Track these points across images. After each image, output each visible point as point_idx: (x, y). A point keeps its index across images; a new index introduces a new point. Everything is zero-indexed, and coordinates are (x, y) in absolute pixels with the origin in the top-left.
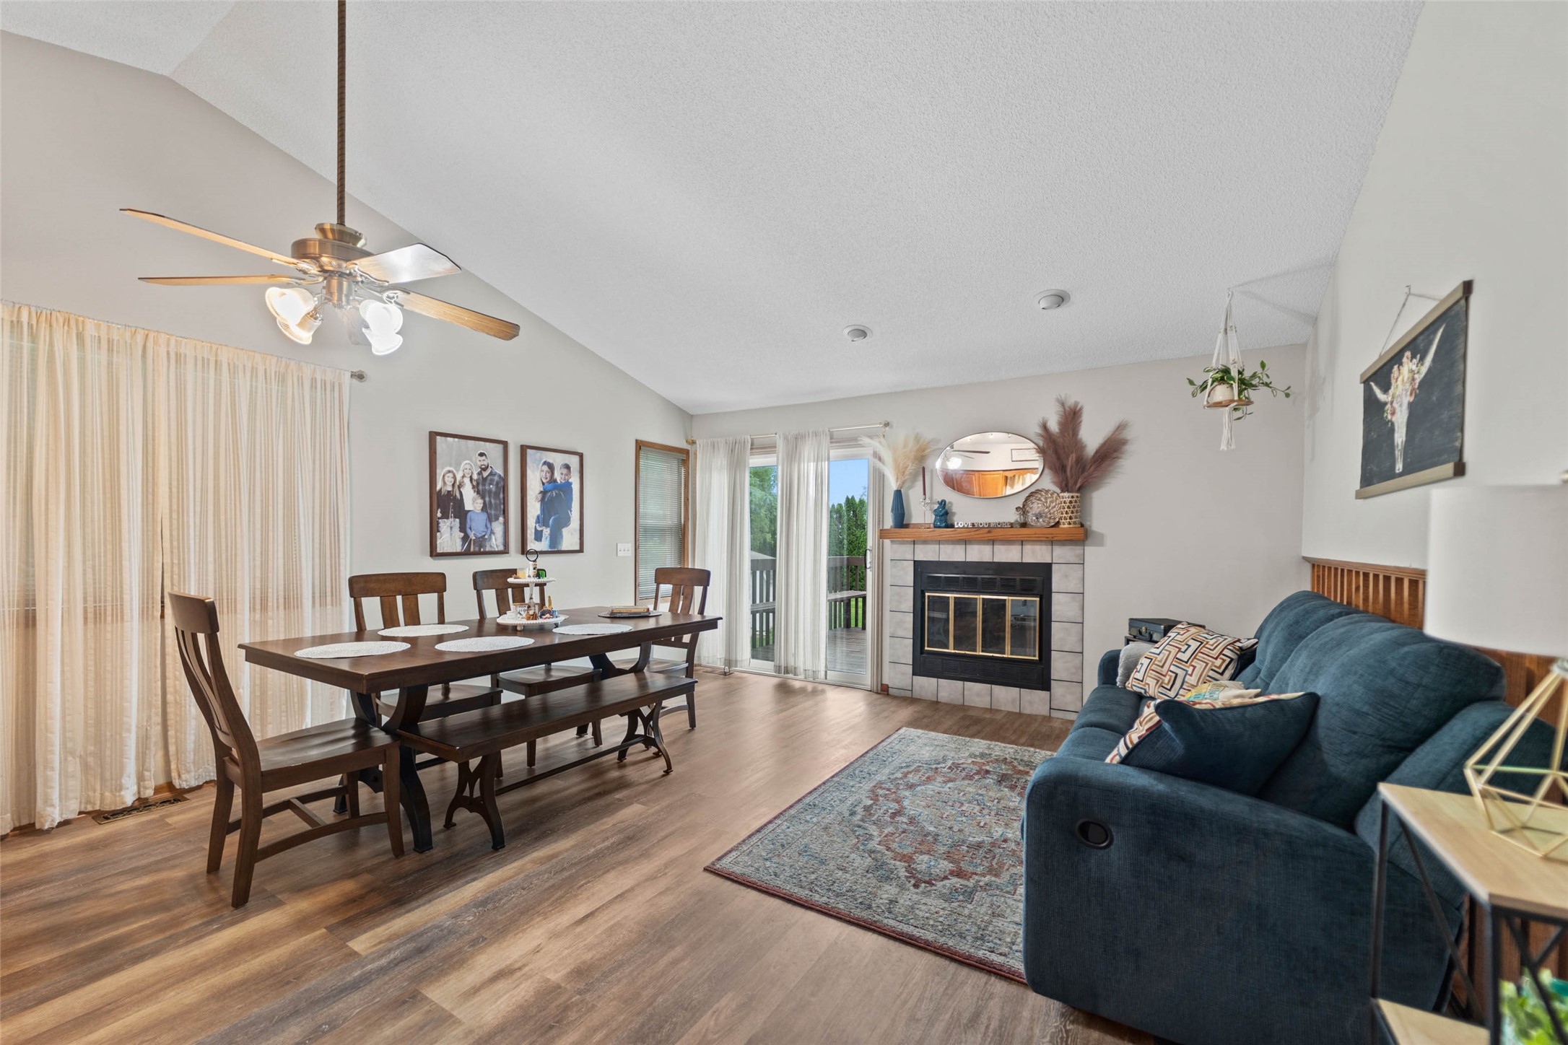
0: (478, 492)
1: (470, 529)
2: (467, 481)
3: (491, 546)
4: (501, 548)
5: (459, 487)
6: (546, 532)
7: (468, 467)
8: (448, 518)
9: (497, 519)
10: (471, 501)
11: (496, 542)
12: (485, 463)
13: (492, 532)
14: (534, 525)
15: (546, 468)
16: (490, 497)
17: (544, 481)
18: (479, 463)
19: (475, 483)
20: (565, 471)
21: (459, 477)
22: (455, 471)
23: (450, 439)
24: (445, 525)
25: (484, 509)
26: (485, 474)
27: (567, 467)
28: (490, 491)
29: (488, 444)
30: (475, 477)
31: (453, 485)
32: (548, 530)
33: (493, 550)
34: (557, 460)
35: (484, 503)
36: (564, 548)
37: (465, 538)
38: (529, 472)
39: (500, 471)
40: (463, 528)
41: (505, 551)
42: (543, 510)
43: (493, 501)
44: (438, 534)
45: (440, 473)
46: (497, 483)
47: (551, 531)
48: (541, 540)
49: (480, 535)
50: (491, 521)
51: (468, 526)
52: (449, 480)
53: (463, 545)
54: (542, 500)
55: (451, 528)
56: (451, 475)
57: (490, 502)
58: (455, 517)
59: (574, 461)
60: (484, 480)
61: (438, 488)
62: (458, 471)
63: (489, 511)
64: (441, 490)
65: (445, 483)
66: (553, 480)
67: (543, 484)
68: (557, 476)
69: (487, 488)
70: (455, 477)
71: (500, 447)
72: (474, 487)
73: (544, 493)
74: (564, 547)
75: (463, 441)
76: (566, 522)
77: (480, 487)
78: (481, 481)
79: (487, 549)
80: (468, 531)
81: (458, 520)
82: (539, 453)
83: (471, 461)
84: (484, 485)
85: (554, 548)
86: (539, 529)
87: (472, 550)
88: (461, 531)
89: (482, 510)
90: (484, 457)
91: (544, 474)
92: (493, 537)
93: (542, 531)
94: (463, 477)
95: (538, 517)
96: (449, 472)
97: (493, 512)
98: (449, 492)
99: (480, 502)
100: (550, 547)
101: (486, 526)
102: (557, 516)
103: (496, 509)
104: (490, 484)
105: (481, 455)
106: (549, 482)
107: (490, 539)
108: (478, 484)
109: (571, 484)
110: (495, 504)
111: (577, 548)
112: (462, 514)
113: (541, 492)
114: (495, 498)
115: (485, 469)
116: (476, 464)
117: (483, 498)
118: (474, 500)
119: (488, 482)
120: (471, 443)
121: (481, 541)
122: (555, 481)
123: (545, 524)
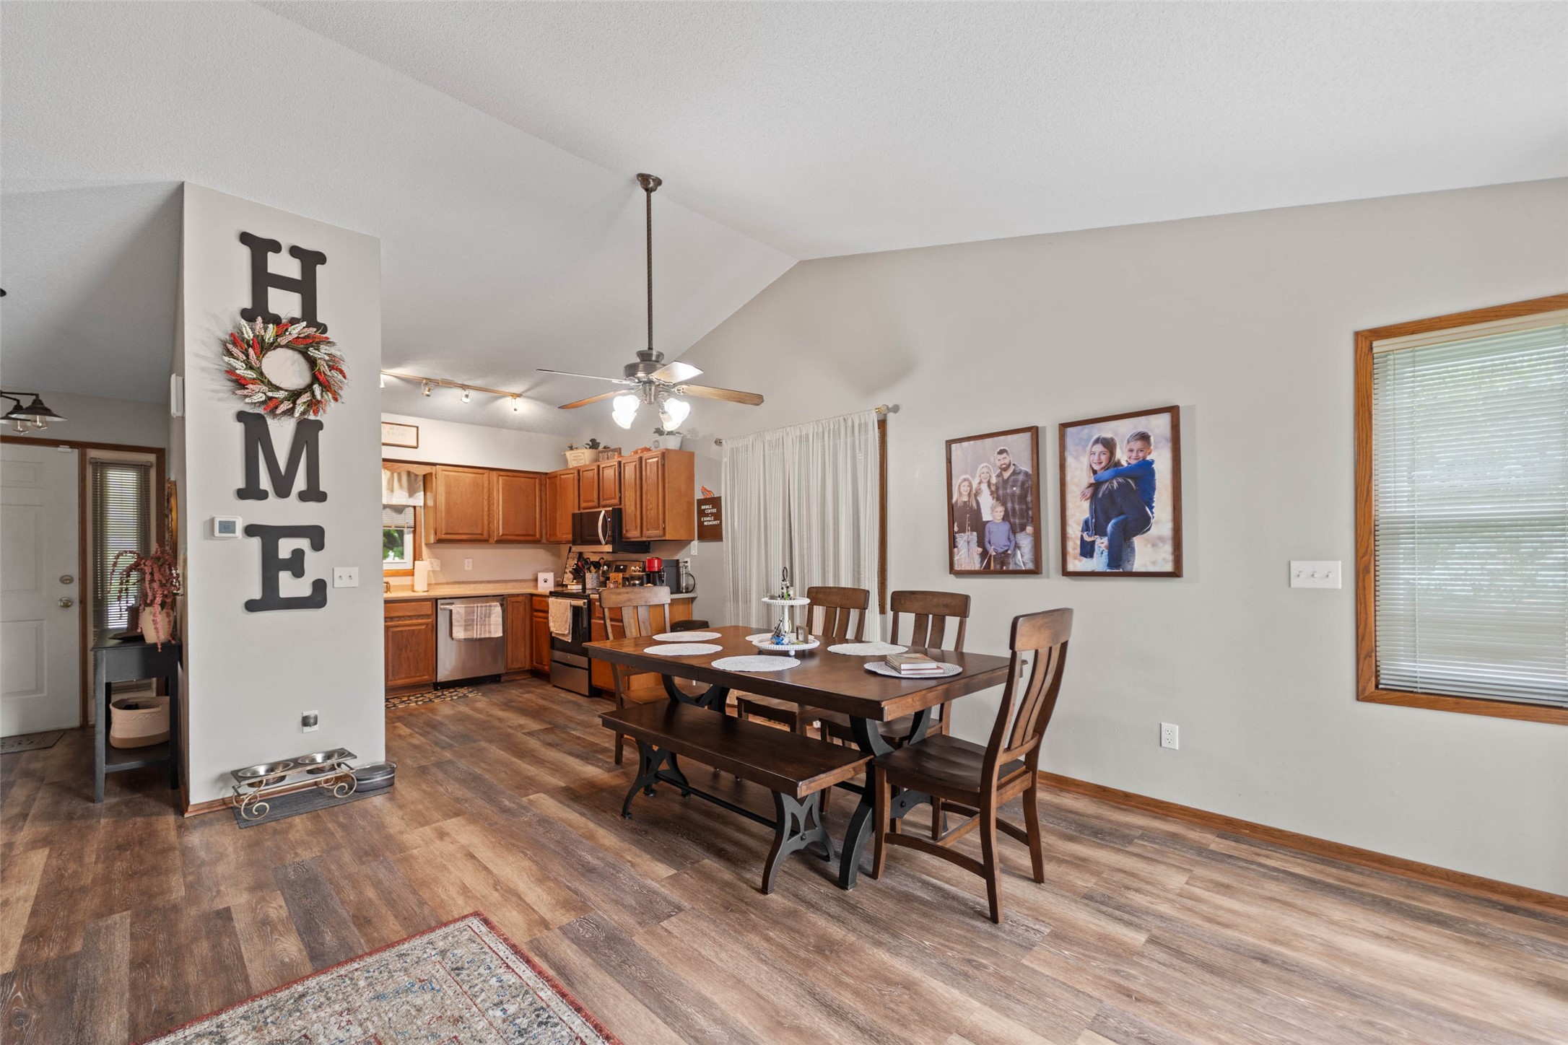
0: (998, 499)
1: (990, 543)
2: (984, 487)
3: (1016, 564)
4: (1030, 566)
5: (976, 495)
6: (1102, 543)
7: (985, 470)
8: (964, 532)
9: (1023, 529)
10: (990, 510)
11: (1023, 558)
12: (1007, 461)
13: (1017, 546)
14: (1079, 534)
15: (1099, 448)
16: (1013, 502)
17: (1096, 467)
18: (998, 463)
19: (993, 488)
20: (1137, 445)
21: (975, 485)
22: (970, 479)
23: (965, 444)
24: (961, 539)
25: (1005, 518)
26: (1006, 475)
27: (1144, 437)
28: (1013, 495)
29: (1009, 437)
30: (994, 480)
31: (969, 495)
32: (1105, 540)
33: (1019, 568)
34: (1121, 431)
35: (1006, 511)
36: (1135, 569)
37: (984, 554)
38: (1070, 461)
39: (1026, 467)
40: (981, 543)
41: (1036, 571)
42: (1094, 512)
43: (1017, 507)
44: (956, 549)
45: (955, 483)
46: (1023, 484)
47: (1110, 541)
48: (1091, 556)
49: (1000, 550)
50: (1014, 533)
51: (987, 540)
52: (965, 489)
53: (982, 562)
54: (1093, 498)
55: (968, 542)
56: (966, 483)
57: (1014, 509)
58: (972, 530)
59: (1159, 426)
60: (1006, 482)
61: (954, 500)
62: (973, 477)
63: (1012, 520)
64: (957, 501)
65: (960, 494)
66: (1113, 464)
67: (1095, 472)
68: (1123, 457)
69: (1009, 491)
70: (971, 486)
71: (1026, 437)
72: (992, 493)
73: (1096, 486)
74: (1138, 565)
75: (979, 442)
76: (1143, 524)
77: (1001, 492)
78: (1000, 485)
79: (1011, 567)
80: (987, 545)
81: (975, 533)
82: (1086, 430)
83: (989, 462)
84: (1005, 488)
85: (1118, 566)
86: (1087, 539)
87: (992, 567)
88: (978, 546)
89: (1003, 519)
90: (1005, 455)
91: (1095, 458)
92: (1019, 553)
93: (1093, 542)
94: (980, 483)
95: (1086, 522)
96: (965, 480)
97: (1017, 521)
98: (965, 502)
99: (1000, 509)
100: (1109, 565)
101: (1009, 539)
102: (1122, 517)
103: (1022, 517)
104: (1013, 486)
105: (1001, 452)
106: (1106, 468)
107: (1014, 555)
108: (997, 488)
109: (1152, 462)
110: (1021, 510)
111: (1169, 567)
112: (979, 527)
113: (1091, 485)
114: (1020, 503)
115: (1005, 469)
116: (994, 465)
117: (1004, 504)
118: (993, 509)
119: (1010, 483)
120: (988, 441)
121: (1003, 558)
122: (1118, 464)
123: (1101, 533)
